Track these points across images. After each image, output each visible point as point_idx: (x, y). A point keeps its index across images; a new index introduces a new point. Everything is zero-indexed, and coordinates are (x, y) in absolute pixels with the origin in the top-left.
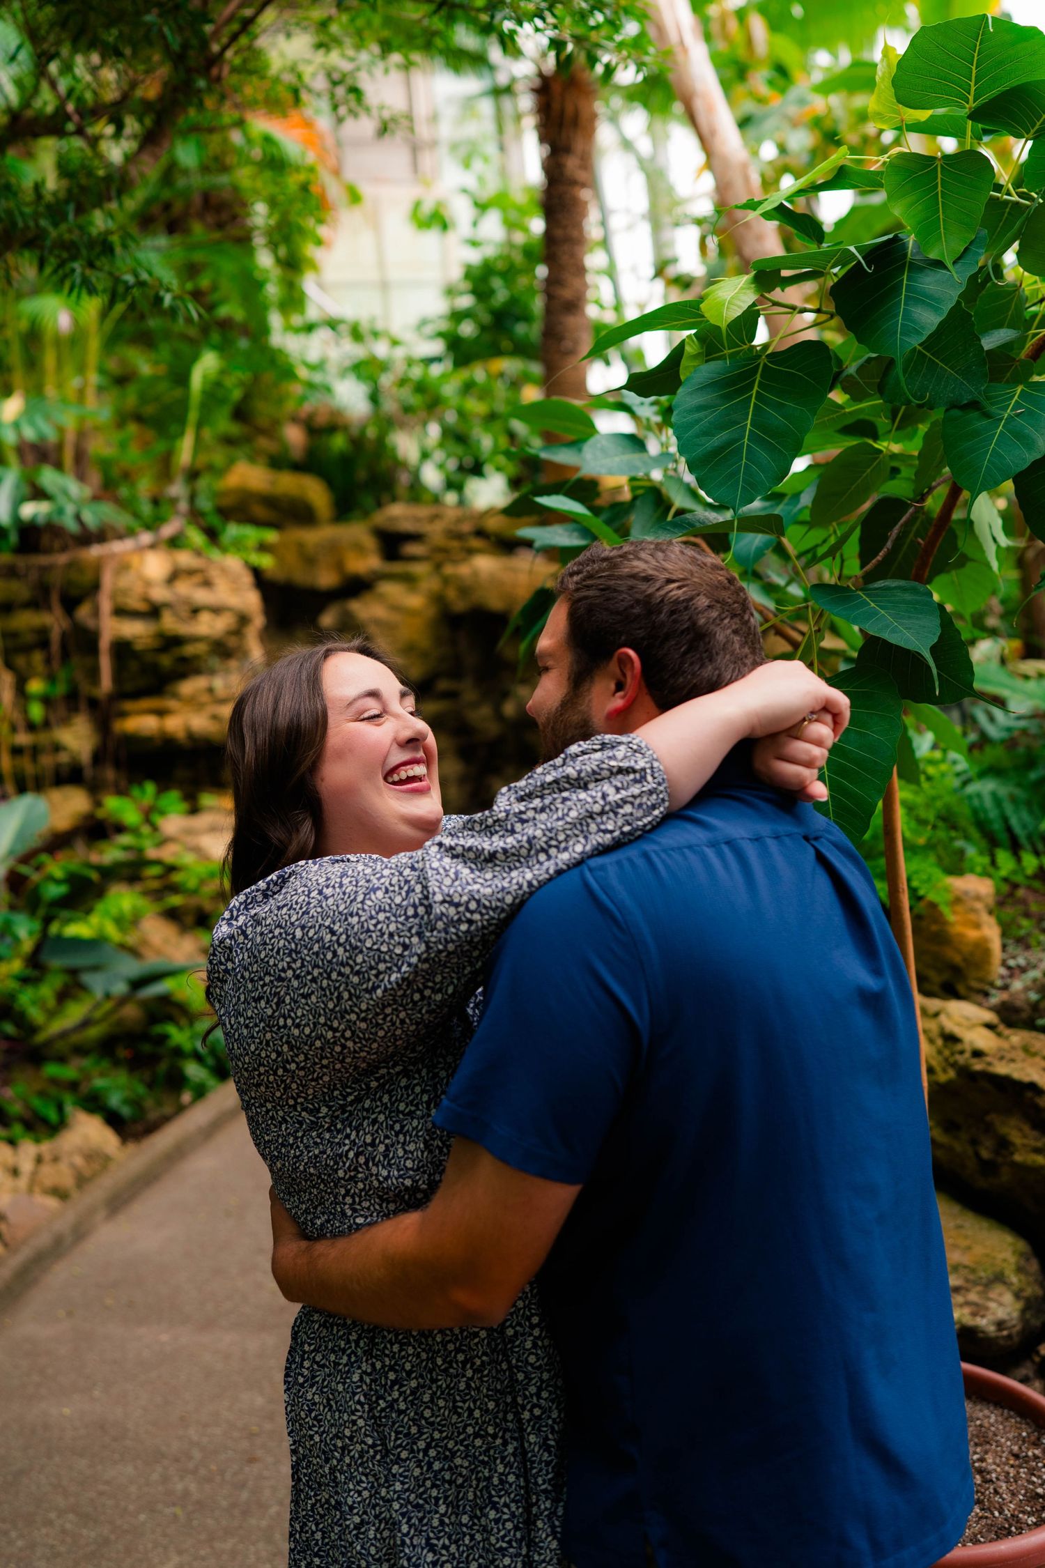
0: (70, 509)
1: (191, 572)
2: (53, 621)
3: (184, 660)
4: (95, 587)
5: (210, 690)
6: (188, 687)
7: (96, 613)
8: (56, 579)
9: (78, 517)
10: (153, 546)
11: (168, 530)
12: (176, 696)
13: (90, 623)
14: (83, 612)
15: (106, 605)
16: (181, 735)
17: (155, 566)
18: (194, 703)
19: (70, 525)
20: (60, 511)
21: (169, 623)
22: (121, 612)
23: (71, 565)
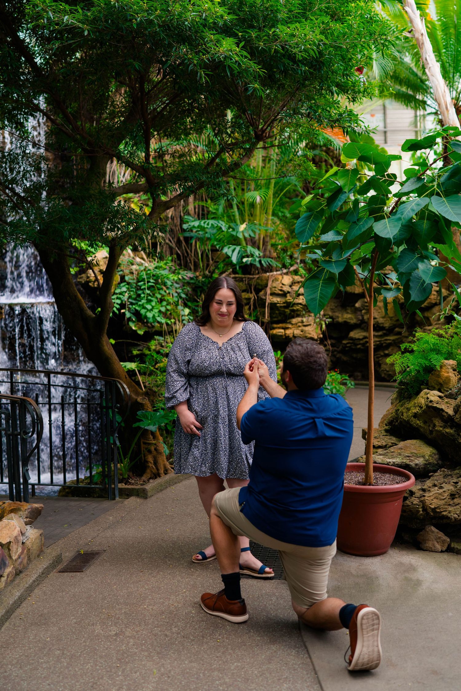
0: (257, 259)
1: (298, 282)
2: (252, 296)
3: (293, 311)
4: (266, 286)
5: (302, 322)
6: (294, 321)
7: (266, 294)
8: (253, 283)
9: (260, 262)
10: (287, 274)
11: (292, 269)
12: (290, 323)
13: (264, 298)
14: (262, 293)
15: (269, 292)
16: (291, 336)
17: (287, 280)
18: (296, 325)
19: (258, 265)
20: (255, 260)
21: (289, 298)
22: (273, 294)
23: (258, 278)
